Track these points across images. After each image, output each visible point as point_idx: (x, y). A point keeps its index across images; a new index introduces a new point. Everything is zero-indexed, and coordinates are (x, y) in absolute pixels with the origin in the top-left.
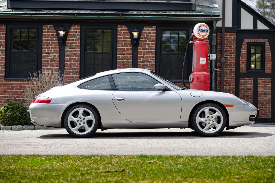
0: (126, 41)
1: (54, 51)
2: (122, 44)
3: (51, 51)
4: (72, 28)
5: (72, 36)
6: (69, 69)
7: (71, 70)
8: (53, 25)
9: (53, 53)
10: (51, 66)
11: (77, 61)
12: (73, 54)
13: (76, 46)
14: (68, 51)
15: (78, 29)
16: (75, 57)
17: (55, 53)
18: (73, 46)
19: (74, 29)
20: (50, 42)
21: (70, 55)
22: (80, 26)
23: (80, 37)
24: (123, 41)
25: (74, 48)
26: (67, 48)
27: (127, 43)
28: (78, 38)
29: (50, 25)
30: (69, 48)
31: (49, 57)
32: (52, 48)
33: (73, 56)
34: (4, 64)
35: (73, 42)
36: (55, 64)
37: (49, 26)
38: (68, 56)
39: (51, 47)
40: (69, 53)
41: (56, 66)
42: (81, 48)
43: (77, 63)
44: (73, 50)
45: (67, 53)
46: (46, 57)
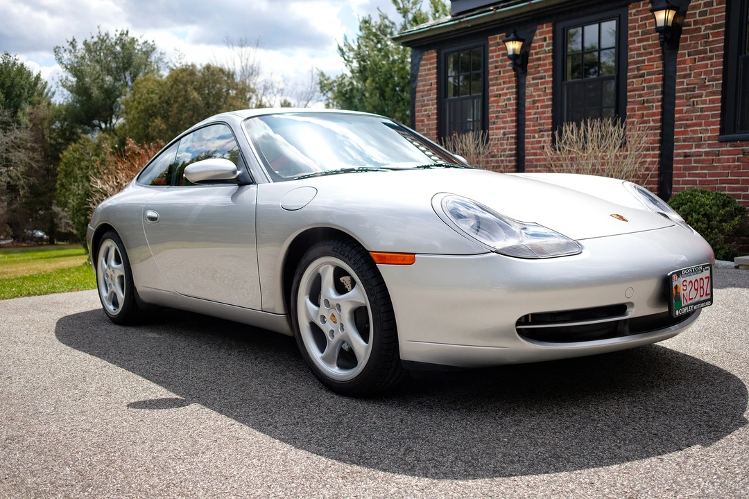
0: (647, 40)
1: (508, 89)
2: (639, 48)
3: (503, 89)
4: (537, 31)
5: (538, 50)
6: (533, 126)
7: (537, 126)
8: (504, 34)
9: (506, 94)
10: (504, 122)
11: (547, 106)
12: (540, 90)
13: (546, 71)
14: (530, 85)
15: (547, 32)
16: (544, 96)
17: (509, 93)
18: (539, 72)
19: (541, 34)
20: (502, 70)
21: (534, 94)
22: (551, 24)
23: (551, 51)
24: (640, 41)
25: (541, 78)
26: (529, 80)
27: (649, 45)
28: (549, 53)
29: (500, 35)
30: (534, 79)
31: (500, 104)
32: (504, 83)
33: (539, 96)
34: (435, 127)
35: (539, 64)
36: (509, 117)
37: (498, 36)
38: (532, 96)
39: (502, 81)
40: (532, 88)
41: (512, 121)
42: (554, 76)
43: (548, 111)
44: (540, 81)
45: (529, 91)
46: (496, 104)
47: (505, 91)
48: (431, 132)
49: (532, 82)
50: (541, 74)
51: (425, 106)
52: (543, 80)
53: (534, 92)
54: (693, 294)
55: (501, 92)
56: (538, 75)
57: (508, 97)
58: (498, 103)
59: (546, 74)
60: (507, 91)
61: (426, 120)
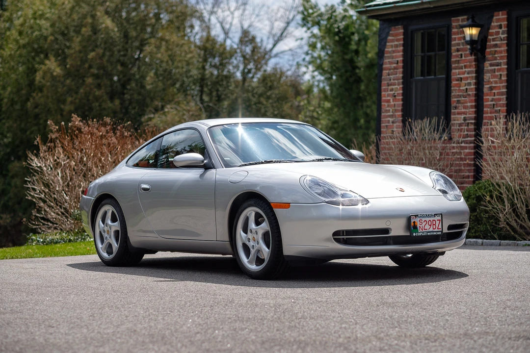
1: (468, 73)
3: (464, 73)
4: (495, 18)
5: (495, 37)
6: (491, 113)
7: (493, 113)
8: (466, 17)
9: (467, 78)
10: (465, 107)
11: (502, 94)
12: (496, 76)
13: (501, 58)
14: (488, 71)
15: (502, 20)
16: (500, 83)
17: (470, 77)
18: (496, 59)
19: (498, 20)
20: (463, 53)
21: (491, 80)
22: (505, 12)
23: (506, 39)
25: (498, 65)
26: (487, 66)
28: (504, 40)
29: (463, 17)
30: (491, 65)
31: (461, 88)
32: (465, 67)
33: (496, 82)
34: (400, 108)
35: (496, 51)
36: (469, 103)
37: (460, 18)
38: (489, 82)
39: (463, 65)
40: (490, 75)
41: (472, 107)
42: (508, 64)
43: (503, 98)
44: (496, 68)
45: (487, 76)
46: (457, 88)
47: (466, 75)
48: (397, 114)
49: (490, 68)
50: (497, 61)
51: (391, 85)
52: (499, 67)
53: (492, 78)
54: (427, 227)
55: (462, 76)
56: (495, 61)
57: (469, 81)
58: (460, 87)
59: (502, 61)
60: (468, 76)
61: (391, 101)
